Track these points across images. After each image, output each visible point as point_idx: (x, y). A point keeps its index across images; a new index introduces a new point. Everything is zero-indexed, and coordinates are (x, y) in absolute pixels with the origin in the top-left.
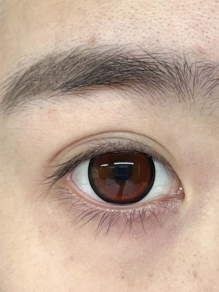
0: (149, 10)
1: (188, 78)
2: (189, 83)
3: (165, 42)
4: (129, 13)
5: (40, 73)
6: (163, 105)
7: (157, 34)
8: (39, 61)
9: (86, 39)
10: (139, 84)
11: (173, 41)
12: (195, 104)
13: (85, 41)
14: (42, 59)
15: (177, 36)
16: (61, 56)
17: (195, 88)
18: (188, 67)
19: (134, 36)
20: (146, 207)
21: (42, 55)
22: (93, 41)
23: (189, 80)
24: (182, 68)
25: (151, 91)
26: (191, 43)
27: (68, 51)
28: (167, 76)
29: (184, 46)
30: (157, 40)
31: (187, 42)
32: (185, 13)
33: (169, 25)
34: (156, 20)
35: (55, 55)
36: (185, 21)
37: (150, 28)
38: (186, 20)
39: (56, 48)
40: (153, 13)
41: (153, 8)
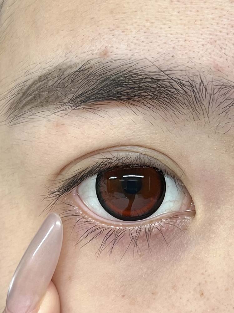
0: (165, 24)
1: (204, 96)
2: (204, 101)
3: (180, 59)
4: (144, 26)
5: (48, 84)
6: (176, 122)
7: (172, 49)
8: (48, 71)
9: (98, 51)
10: (151, 100)
11: (189, 58)
12: (209, 122)
13: (96, 54)
14: (51, 70)
15: (194, 52)
16: (71, 67)
17: (210, 107)
18: (203, 85)
19: (149, 51)
20: (153, 225)
21: (51, 65)
22: (105, 54)
23: (205, 98)
24: (198, 86)
25: (163, 107)
26: (208, 60)
27: (78, 63)
28: (181, 93)
29: (200, 63)
30: (173, 56)
31: (204, 58)
32: (203, 28)
33: (185, 40)
34: (171, 34)
35: (64, 67)
36: (202, 37)
37: (165, 43)
38: (203, 35)
39: (65, 58)
40: (169, 28)
41: (170, 22)
